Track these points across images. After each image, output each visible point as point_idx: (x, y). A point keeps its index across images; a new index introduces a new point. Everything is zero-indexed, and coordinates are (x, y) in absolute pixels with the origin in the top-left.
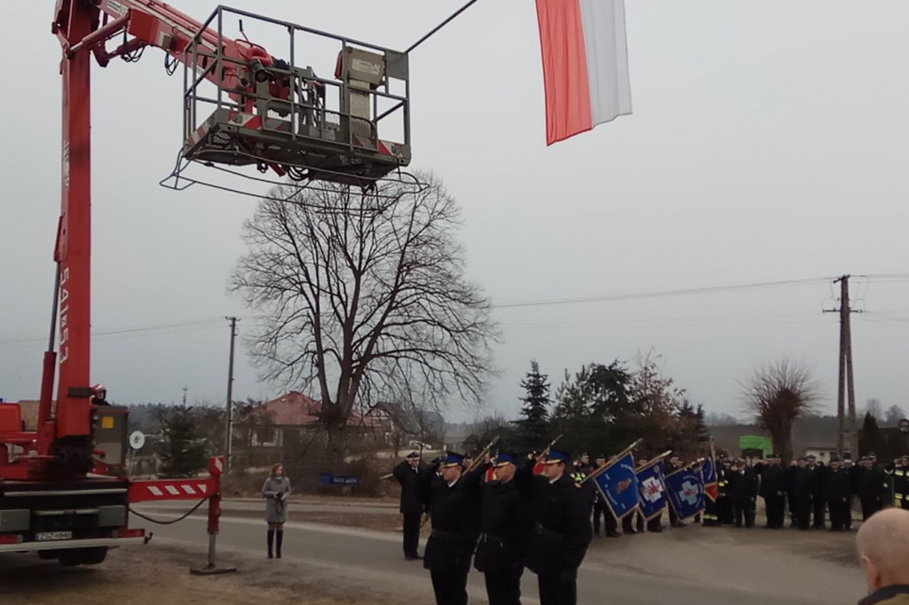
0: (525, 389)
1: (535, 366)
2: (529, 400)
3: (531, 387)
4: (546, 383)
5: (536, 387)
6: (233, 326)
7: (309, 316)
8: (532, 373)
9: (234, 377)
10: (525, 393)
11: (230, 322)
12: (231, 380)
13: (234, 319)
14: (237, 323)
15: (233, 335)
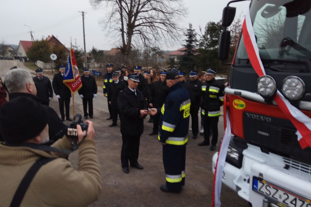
0: (185, 36)
1: (191, 25)
2: (187, 41)
3: (188, 35)
4: (194, 33)
5: (191, 35)
6: (83, 15)
7: (119, 11)
8: (189, 29)
9: (85, 35)
10: (186, 38)
11: (82, 14)
12: (84, 36)
13: (83, 13)
14: (84, 14)
15: (83, 18)
